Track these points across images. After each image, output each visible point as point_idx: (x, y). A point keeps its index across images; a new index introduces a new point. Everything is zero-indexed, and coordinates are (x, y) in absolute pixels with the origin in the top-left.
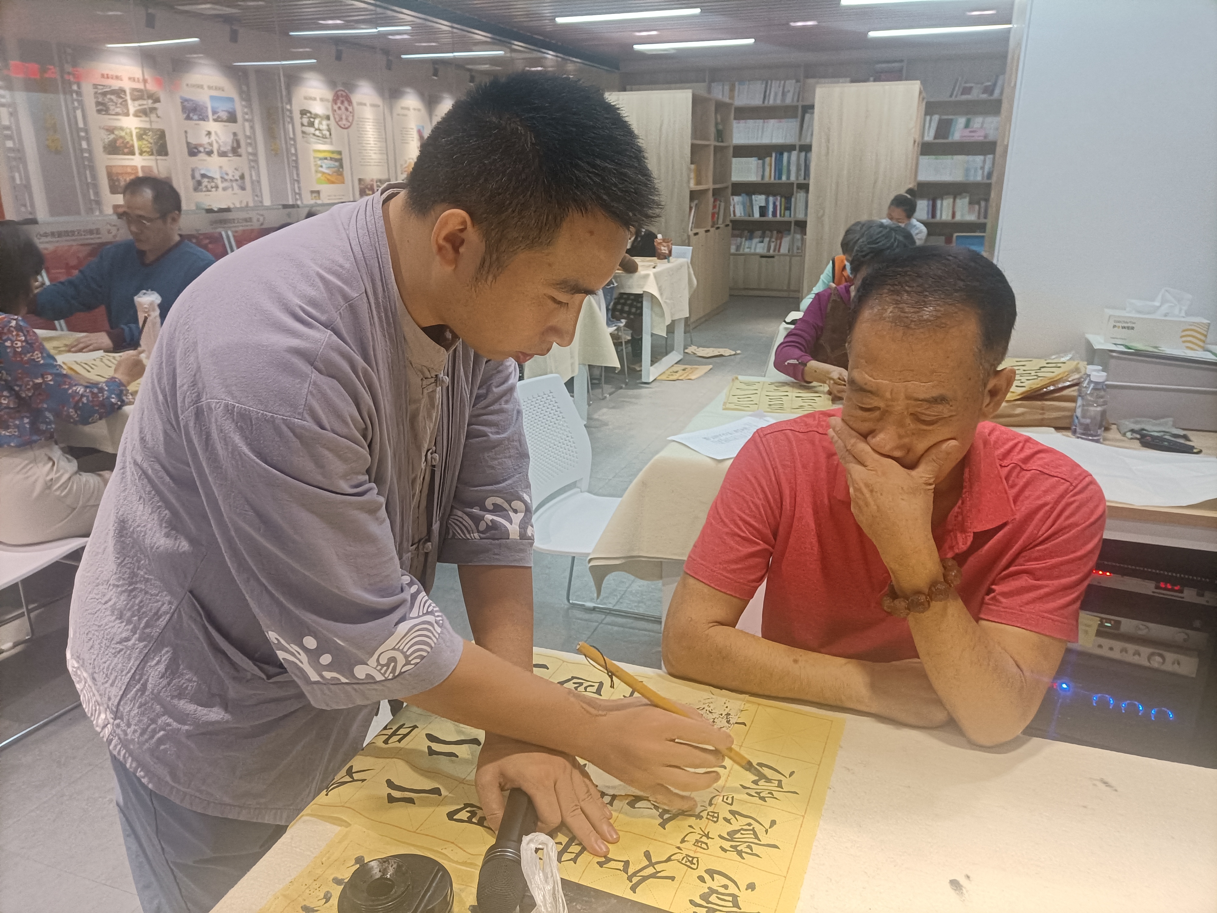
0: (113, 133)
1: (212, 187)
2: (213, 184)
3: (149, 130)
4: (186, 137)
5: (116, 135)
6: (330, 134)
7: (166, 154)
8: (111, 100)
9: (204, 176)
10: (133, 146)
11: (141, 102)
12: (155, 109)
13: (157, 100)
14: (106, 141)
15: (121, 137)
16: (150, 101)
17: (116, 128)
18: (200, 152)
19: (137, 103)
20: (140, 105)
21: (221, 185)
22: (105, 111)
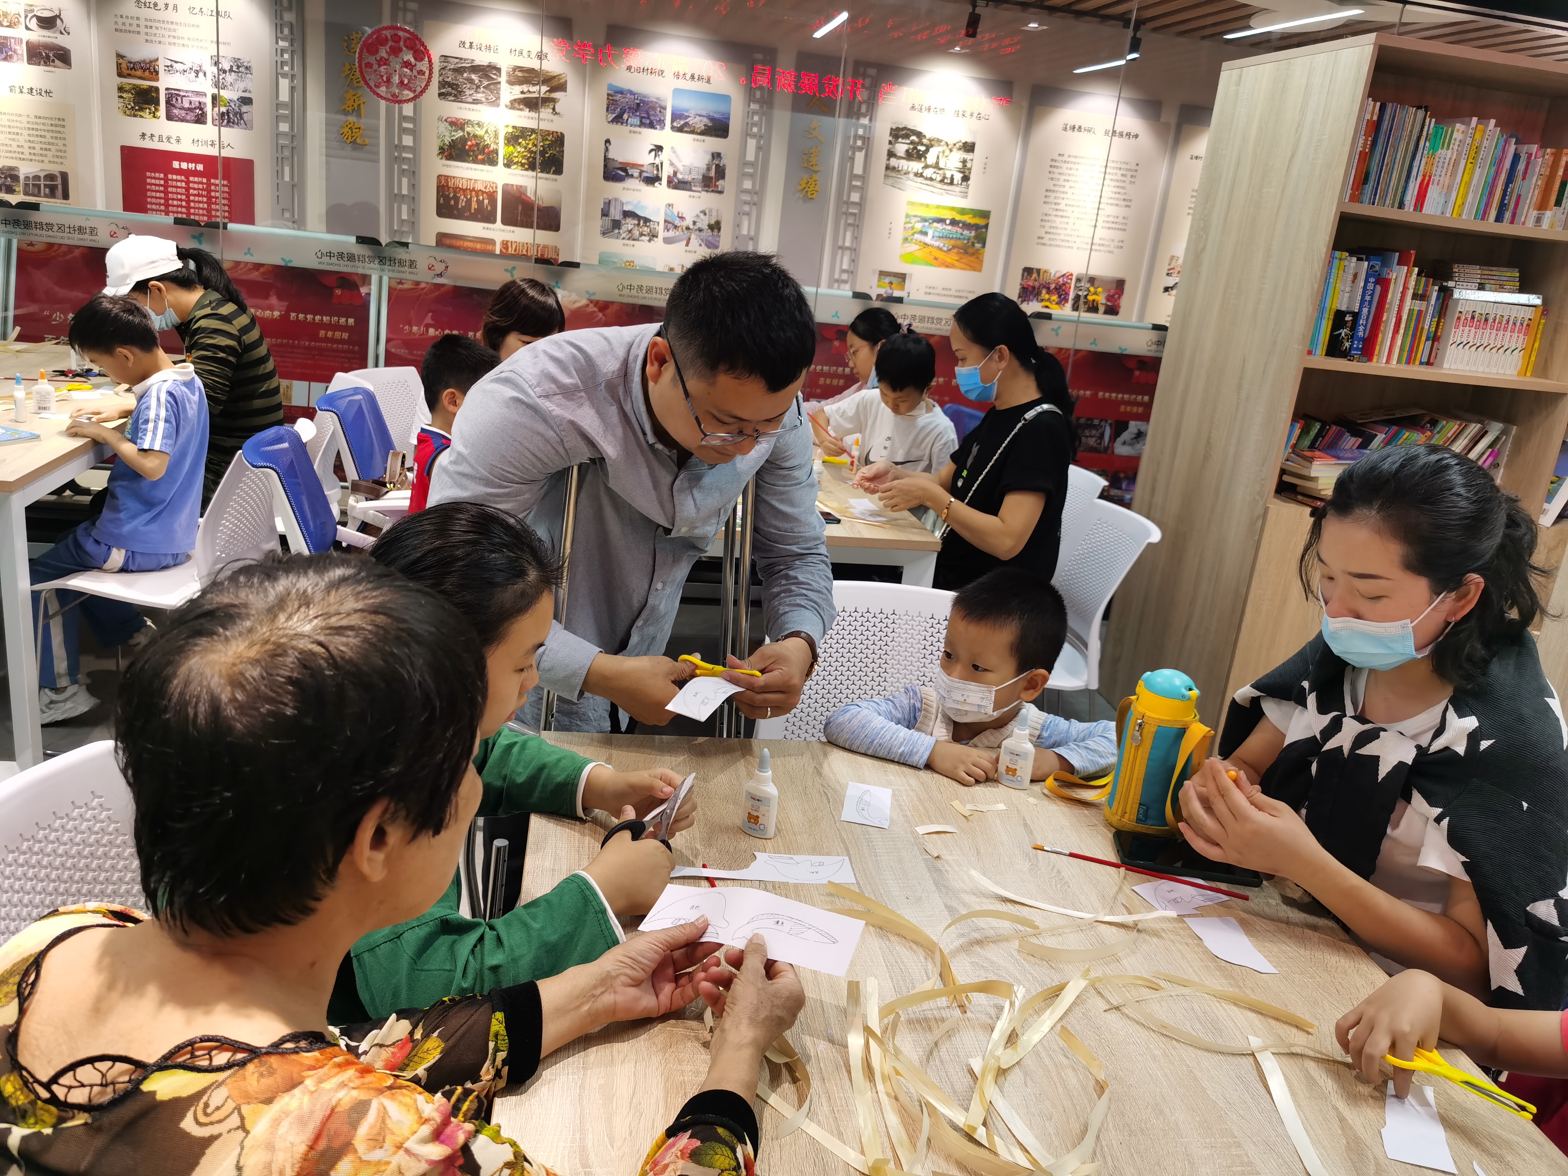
0: (463, 129)
1: (641, 235)
2: (646, 230)
3: (533, 131)
4: (607, 150)
5: (468, 133)
6: (966, 179)
7: (559, 171)
8: (471, 81)
9: (627, 214)
10: (496, 152)
11: (525, 88)
12: (554, 100)
13: (562, 87)
14: (447, 140)
15: (475, 136)
16: (544, 89)
17: (468, 122)
18: (632, 176)
19: (517, 89)
20: (522, 92)
21: (662, 234)
22: (455, 96)
